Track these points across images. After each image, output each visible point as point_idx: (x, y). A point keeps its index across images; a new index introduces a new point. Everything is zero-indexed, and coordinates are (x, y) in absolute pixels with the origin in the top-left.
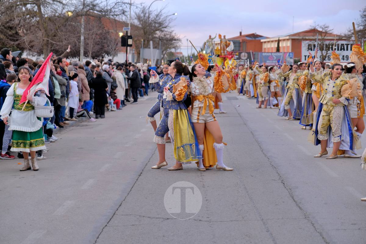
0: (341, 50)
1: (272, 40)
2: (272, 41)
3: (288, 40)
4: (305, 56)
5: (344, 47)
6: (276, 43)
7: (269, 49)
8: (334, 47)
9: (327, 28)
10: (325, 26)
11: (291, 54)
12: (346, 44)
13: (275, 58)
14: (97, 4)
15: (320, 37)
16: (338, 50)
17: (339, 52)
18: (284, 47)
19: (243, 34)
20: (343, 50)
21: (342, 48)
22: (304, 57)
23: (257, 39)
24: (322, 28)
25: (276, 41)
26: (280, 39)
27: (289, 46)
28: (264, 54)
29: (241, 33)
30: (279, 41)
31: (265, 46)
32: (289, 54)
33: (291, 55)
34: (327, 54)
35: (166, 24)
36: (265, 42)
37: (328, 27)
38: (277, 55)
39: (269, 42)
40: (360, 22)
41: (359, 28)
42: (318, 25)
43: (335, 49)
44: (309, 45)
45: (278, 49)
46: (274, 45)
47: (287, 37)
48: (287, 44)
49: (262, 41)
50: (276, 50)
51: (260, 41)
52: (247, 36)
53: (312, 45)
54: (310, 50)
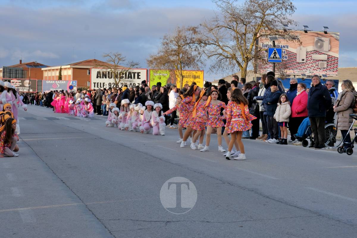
0: (128, 78)
1: (53, 68)
2: (53, 70)
3: (69, 69)
4: (95, 83)
5: (131, 75)
6: (59, 70)
7: (50, 77)
8: (122, 75)
10: (118, 54)
11: (74, 82)
12: (133, 73)
13: (59, 86)
16: (126, 78)
17: (127, 80)
18: (65, 76)
19: (23, 62)
20: (130, 78)
21: (130, 76)
23: (38, 67)
24: (115, 55)
25: (57, 69)
26: (63, 67)
27: (70, 75)
28: (48, 82)
29: (21, 61)
30: (61, 69)
31: (46, 74)
32: (72, 82)
33: (74, 84)
34: (120, 80)
36: (46, 71)
37: (120, 55)
38: (60, 83)
39: (49, 70)
40: (162, 48)
42: (111, 53)
43: (123, 77)
44: (99, 73)
45: (60, 78)
46: (55, 73)
47: (69, 66)
48: (68, 73)
49: (43, 69)
50: (58, 79)
51: (41, 69)
52: (27, 64)
53: (101, 73)
54: (99, 78)
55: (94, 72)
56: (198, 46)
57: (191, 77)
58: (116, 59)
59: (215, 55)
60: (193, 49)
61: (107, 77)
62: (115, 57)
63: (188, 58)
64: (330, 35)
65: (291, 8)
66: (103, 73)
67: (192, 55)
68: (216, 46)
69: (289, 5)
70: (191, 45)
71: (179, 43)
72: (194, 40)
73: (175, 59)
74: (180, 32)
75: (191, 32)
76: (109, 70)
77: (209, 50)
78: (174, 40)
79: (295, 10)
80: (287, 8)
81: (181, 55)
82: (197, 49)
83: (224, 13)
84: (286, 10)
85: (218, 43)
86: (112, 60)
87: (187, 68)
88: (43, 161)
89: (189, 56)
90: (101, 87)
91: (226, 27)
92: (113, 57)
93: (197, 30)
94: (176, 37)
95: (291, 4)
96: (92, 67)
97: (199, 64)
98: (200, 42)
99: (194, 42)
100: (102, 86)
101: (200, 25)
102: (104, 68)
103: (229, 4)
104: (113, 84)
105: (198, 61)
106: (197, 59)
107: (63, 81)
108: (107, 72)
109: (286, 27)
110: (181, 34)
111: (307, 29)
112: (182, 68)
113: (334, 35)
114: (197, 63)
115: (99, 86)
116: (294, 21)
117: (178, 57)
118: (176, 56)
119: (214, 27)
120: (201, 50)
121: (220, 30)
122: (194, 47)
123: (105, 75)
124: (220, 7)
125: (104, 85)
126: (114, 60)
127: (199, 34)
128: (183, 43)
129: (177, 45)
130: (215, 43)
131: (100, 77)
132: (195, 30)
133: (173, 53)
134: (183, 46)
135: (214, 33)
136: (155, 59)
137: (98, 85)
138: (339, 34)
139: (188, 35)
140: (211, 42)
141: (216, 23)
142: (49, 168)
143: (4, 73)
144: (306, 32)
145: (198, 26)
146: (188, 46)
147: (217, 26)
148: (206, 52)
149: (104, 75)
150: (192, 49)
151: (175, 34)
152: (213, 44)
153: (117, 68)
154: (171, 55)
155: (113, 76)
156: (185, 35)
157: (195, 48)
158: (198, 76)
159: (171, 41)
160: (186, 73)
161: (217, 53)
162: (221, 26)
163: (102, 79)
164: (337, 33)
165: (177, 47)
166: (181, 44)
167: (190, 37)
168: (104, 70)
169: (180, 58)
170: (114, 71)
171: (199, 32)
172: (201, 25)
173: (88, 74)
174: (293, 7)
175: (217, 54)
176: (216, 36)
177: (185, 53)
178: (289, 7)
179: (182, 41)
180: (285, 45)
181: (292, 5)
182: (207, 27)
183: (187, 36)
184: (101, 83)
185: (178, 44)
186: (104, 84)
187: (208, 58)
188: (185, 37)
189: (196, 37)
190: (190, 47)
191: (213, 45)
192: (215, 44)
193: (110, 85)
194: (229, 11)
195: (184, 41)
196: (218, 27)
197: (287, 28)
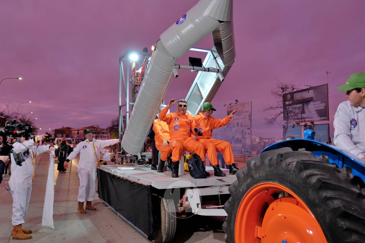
2: (76, 130)
3: (82, 130)
7: (74, 133)
8: (100, 133)
12: (104, 132)
14: (4, 113)
15: (95, 129)
17: (102, 135)
18: (80, 133)
19: (64, 127)
23: (70, 129)
26: (79, 129)
28: (72, 135)
29: (63, 127)
30: (79, 130)
31: (73, 132)
35: (32, 123)
36: (73, 131)
37: (98, 125)
39: (74, 130)
41: (110, 127)
42: (94, 125)
46: (77, 132)
52: (65, 128)
133: (116, 126)
136: (109, 128)
143: (55, 132)
154: (115, 126)
159: (115, 121)
165: (117, 124)
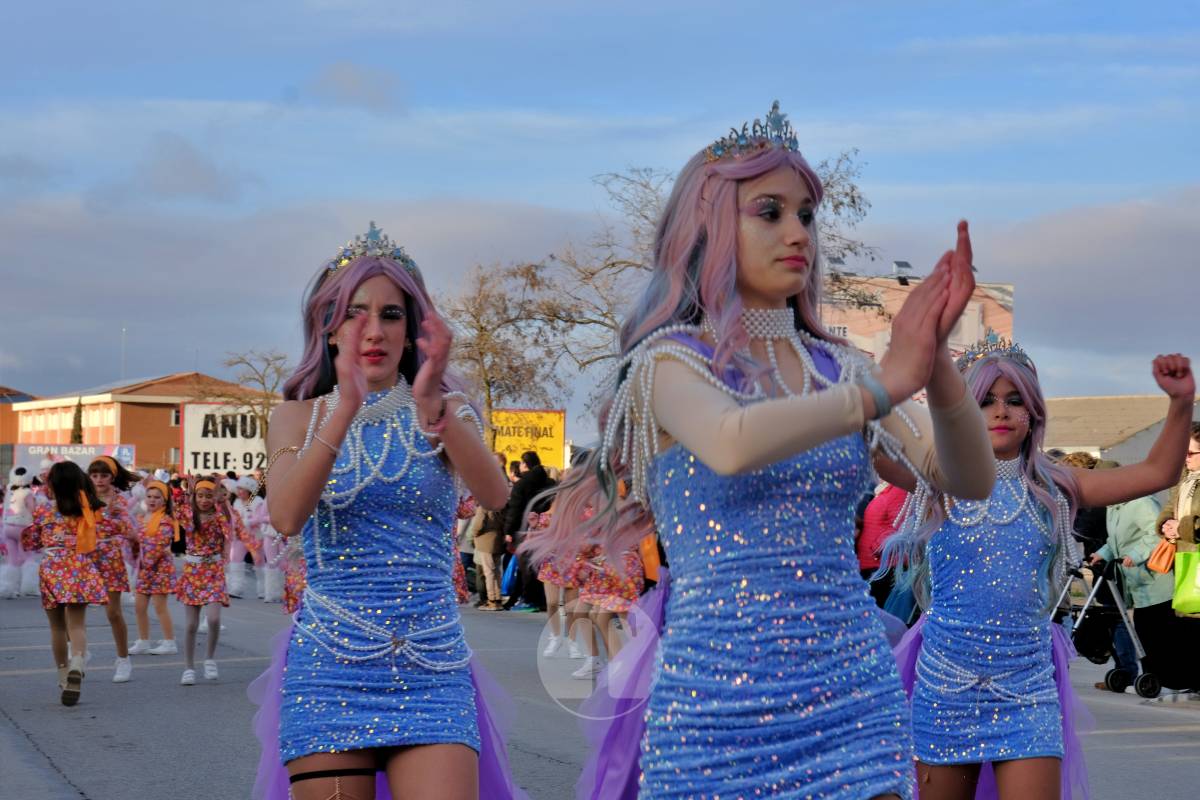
1: (51, 403)
2: (54, 409)
3: (112, 403)
4: (196, 454)
6: (73, 411)
7: (41, 434)
9: (281, 361)
10: (276, 355)
11: (125, 451)
18: (95, 431)
22: (192, 457)
24: (267, 360)
25: (66, 408)
26: (83, 402)
27: (112, 427)
28: (34, 450)
30: (80, 407)
31: (26, 425)
32: (120, 452)
33: (126, 456)
36: (28, 412)
38: (77, 453)
39: (40, 410)
42: (252, 352)
44: (210, 418)
45: (77, 436)
46: (60, 421)
47: (107, 397)
48: (103, 419)
49: (17, 407)
50: (68, 439)
51: (11, 407)
53: (219, 420)
54: (210, 435)
55: (194, 417)
56: (546, 327)
57: (523, 430)
58: (269, 371)
59: (603, 358)
60: (529, 340)
61: (239, 432)
62: (265, 364)
63: (510, 368)
64: (981, 294)
65: (854, 202)
66: (225, 419)
67: (527, 360)
68: (605, 328)
69: (847, 194)
70: (521, 324)
71: (481, 319)
72: (532, 308)
73: (468, 371)
74: (483, 281)
75: (522, 281)
76: (245, 409)
77: (583, 344)
78: (464, 309)
79: (865, 208)
80: (842, 203)
81: (488, 360)
82: (541, 340)
83: (632, 218)
84: (836, 207)
85: (612, 319)
86: (257, 377)
87: (508, 401)
88: (15, 724)
89: (517, 363)
90: (216, 467)
91: (639, 266)
92: (260, 366)
93: (539, 274)
94: (475, 299)
95: (853, 189)
96: (187, 399)
97: (549, 387)
98: (552, 314)
99: (530, 316)
100: (221, 463)
101: (550, 259)
102: (227, 403)
103: (647, 191)
104: (258, 457)
105: (546, 378)
106: (542, 371)
107: (87, 446)
108: (239, 418)
109: (837, 266)
110: (487, 287)
111: (905, 272)
112: (494, 404)
113: (994, 293)
114: (544, 385)
115: (211, 464)
116: (866, 246)
117: (478, 367)
118: (470, 363)
119: (598, 265)
120: (556, 340)
121: (619, 276)
122: (530, 331)
123: (229, 428)
124: (621, 199)
125: (226, 461)
126: (261, 373)
127: (549, 287)
128: (495, 319)
129: (473, 327)
130: (602, 319)
131: (215, 435)
132: (534, 276)
133: (462, 351)
134: (494, 329)
135: (599, 283)
137: (206, 460)
138: (1010, 288)
139: (511, 291)
140: (589, 315)
141: (607, 254)
142: (38, 750)
144: (903, 281)
145: (544, 261)
146: (512, 327)
147: (608, 262)
148: (573, 349)
149: (228, 426)
150: (525, 337)
151: (470, 291)
152: (595, 322)
153: (272, 401)
155: (258, 431)
156: (502, 291)
157: (535, 336)
158: (545, 429)
160: (507, 419)
161: (609, 353)
162: (624, 262)
163: (220, 440)
164: (1005, 287)
165: (476, 333)
166: (488, 322)
167: (518, 297)
168: (229, 410)
169: (487, 367)
170: (263, 411)
171: (547, 282)
172: (552, 257)
173: (173, 424)
174: (859, 197)
175: (609, 356)
176: (605, 294)
177: (503, 350)
178: (847, 200)
179: (491, 312)
180: (837, 326)
181: (855, 194)
182: (575, 265)
183: (508, 296)
184: (216, 455)
185: (478, 322)
186: (229, 457)
187: (580, 368)
188: (502, 297)
189: (538, 296)
190: (518, 332)
191: (598, 326)
192: (603, 324)
193: (248, 459)
194: (648, 213)
195: (498, 313)
196: (613, 265)
197: (841, 268)
